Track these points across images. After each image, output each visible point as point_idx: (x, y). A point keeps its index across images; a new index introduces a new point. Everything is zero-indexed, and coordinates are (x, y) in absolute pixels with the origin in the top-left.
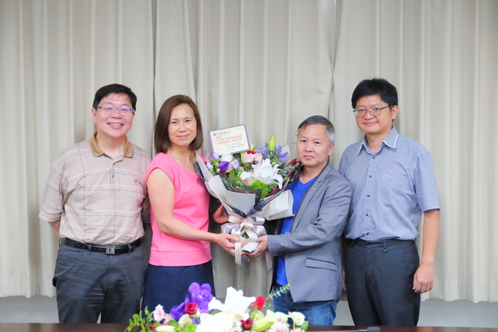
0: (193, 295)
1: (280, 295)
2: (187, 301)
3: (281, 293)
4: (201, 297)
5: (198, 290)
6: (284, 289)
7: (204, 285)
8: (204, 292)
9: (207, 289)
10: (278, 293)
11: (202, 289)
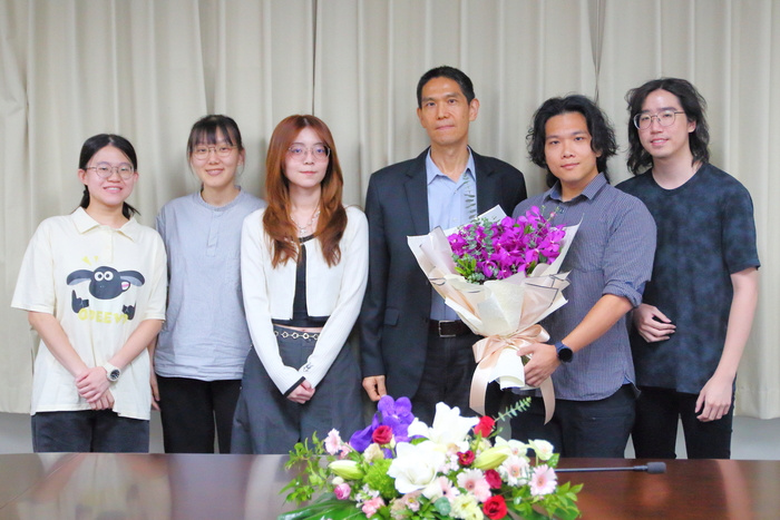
0: (385, 415)
1: (515, 414)
2: (375, 423)
3: (517, 411)
4: (396, 417)
5: (392, 407)
6: (522, 405)
7: (400, 400)
8: (401, 409)
9: (406, 405)
10: (513, 411)
11: (399, 405)
